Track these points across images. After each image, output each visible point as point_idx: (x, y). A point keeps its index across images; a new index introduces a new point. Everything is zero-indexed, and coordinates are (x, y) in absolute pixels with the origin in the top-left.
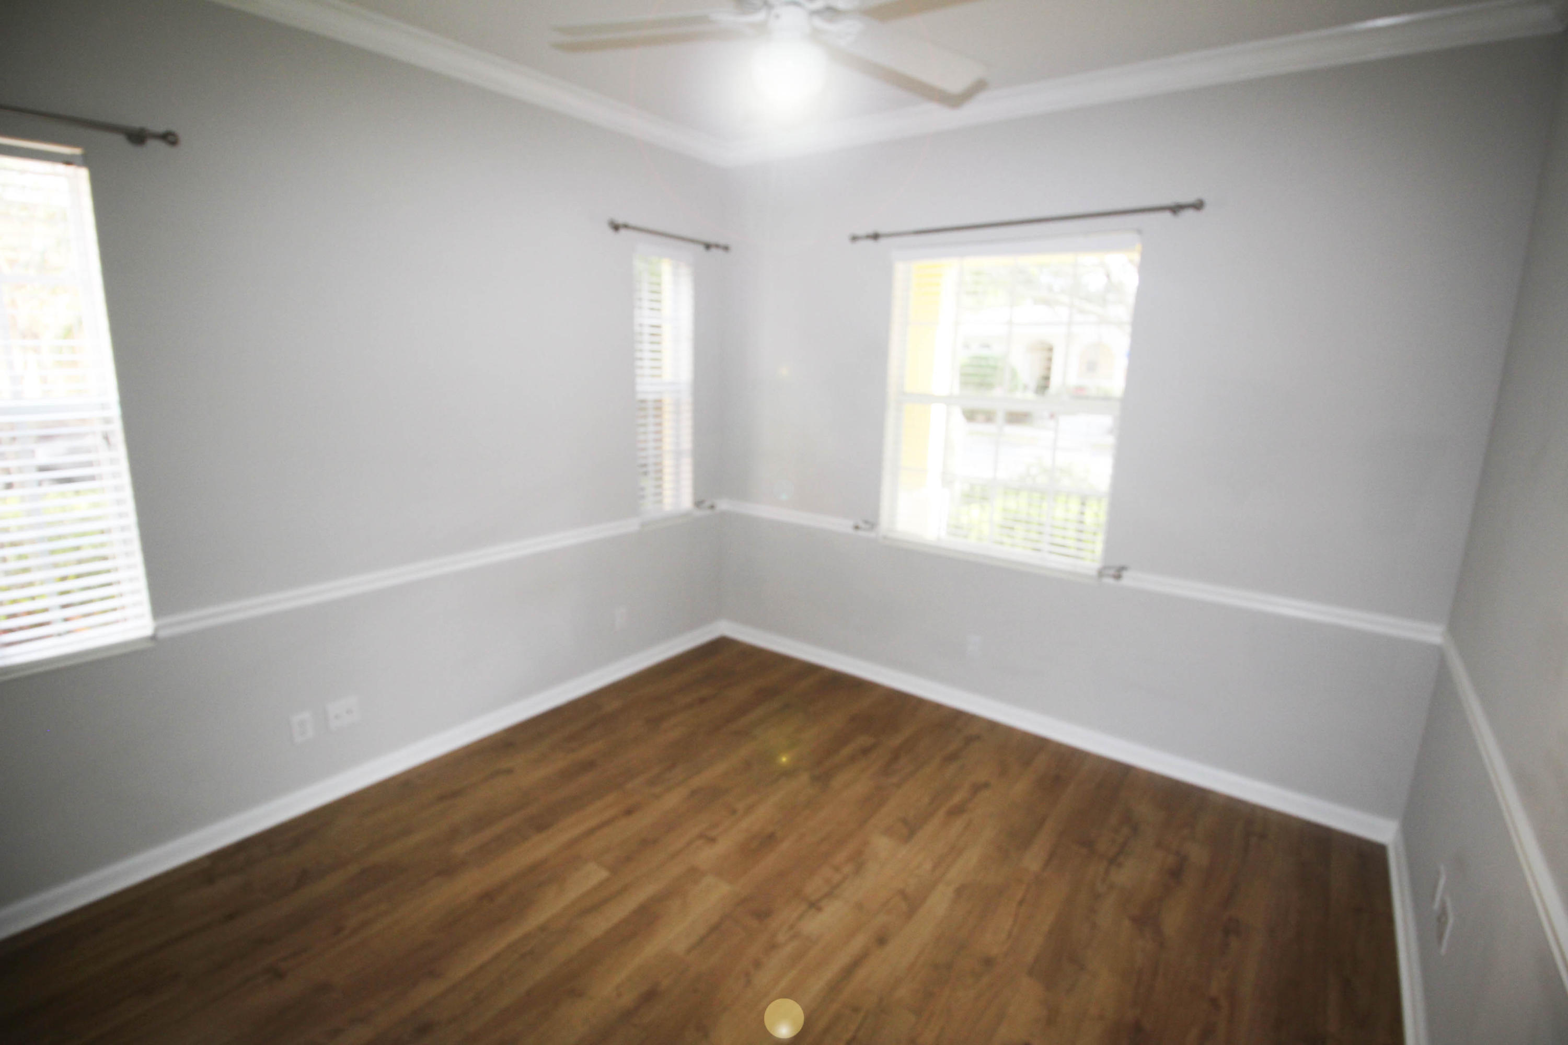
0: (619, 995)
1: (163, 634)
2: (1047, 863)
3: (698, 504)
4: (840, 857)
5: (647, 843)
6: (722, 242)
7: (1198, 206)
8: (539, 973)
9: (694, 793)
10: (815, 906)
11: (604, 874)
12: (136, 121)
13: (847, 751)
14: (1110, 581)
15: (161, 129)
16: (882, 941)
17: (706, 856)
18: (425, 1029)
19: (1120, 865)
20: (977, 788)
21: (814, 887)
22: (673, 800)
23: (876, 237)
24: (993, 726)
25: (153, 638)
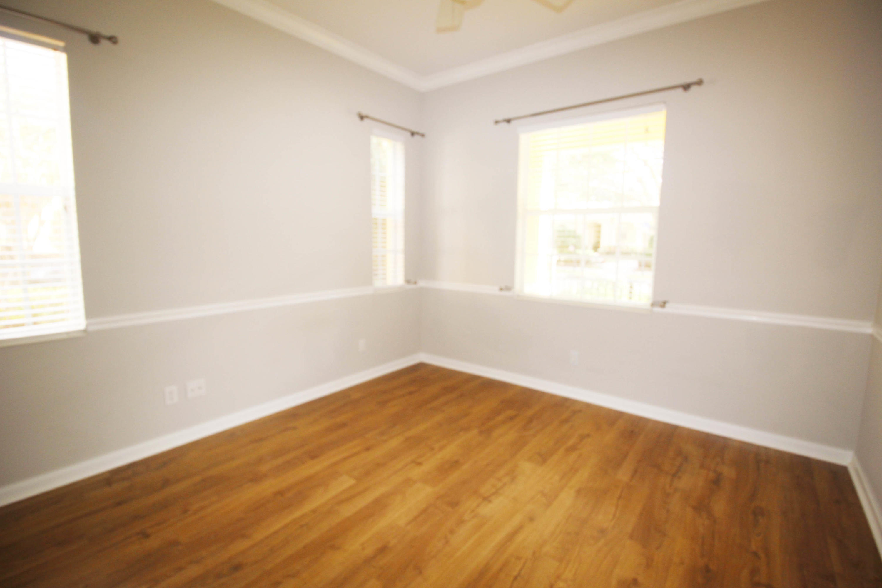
0: (363, 549)
1: (92, 328)
2: (633, 476)
3: (408, 282)
4: (501, 473)
5: (379, 465)
6: (421, 131)
7: (700, 83)
8: (313, 536)
9: (407, 439)
10: (487, 499)
11: (352, 482)
12: (94, 28)
13: (500, 418)
14: (658, 309)
15: (108, 33)
16: (531, 519)
17: (416, 472)
18: (237, 568)
19: (680, 478)
20: (582, 438)
21: (486, 489)
22: (394, 443)
23: (508, 121)
24: (589, 406)
25: (85, 331)
